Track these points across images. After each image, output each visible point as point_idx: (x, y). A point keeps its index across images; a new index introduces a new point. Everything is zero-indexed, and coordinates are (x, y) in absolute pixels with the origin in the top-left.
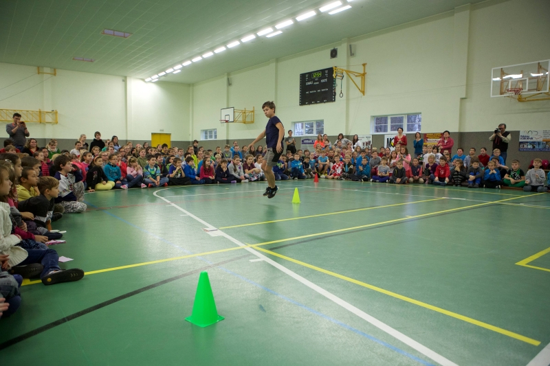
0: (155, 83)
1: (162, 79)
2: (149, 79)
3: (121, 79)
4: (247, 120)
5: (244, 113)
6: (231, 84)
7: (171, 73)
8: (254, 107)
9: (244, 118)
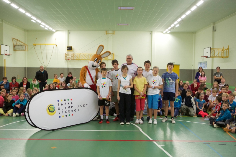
0: (169, 33)
1: (172, 30)
2: (165, 32)
3: (149, 33)
4: (224, 56)
5: (223, 50)
6: (215, 30)
7: (174, 26)
8: (229, 46)
9: (222, 54)
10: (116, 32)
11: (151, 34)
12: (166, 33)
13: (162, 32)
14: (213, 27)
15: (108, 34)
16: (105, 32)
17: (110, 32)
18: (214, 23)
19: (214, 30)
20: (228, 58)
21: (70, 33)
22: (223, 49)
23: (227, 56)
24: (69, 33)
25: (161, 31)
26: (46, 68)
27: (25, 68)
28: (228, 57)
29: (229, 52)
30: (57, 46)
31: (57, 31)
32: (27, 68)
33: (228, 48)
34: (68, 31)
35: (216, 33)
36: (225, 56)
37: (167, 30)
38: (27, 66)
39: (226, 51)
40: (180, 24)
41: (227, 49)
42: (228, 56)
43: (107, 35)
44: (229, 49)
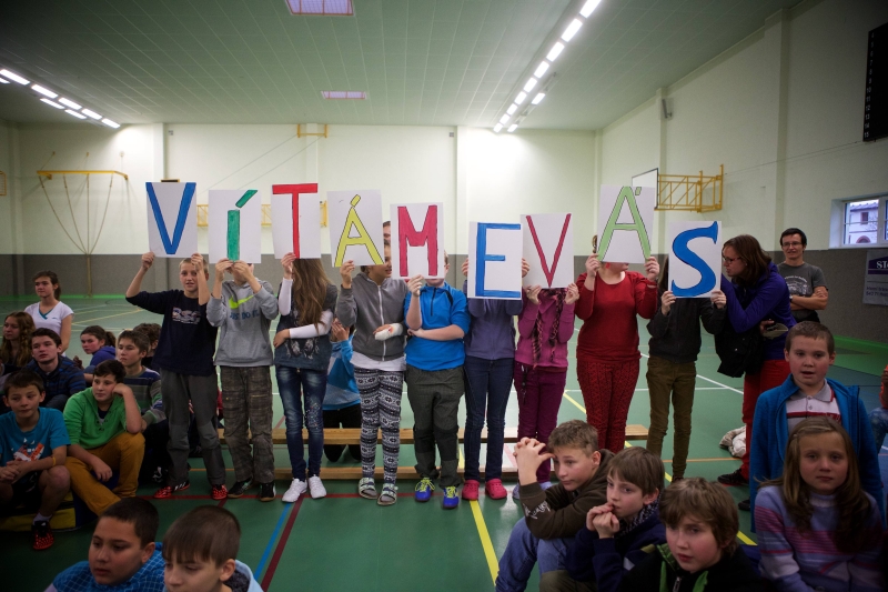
2: (498, 128)
3: (446, 132)
4: (704, 203)
5: (700, 183)
6: (671, 115)
7: (527, 104)
8: (722, 166)
9: (698, 198)
10: (332, 130)
11: (452, 135)
12: (504, 131)
13: (490, 129)
14: (664, 102)
15: (306, 134)
16: (292, 129)
17: (312, 128)
18: (666, 89)
19: (667, 114)
20: (720, 212)
21: (172, 133)
22: (702, 177)
23: (717, 202)
24: (168, 133)
25: (487, 124)
26: (91, 256)
27: (14, 257)
28: (720, 209)
29: (724, 188)
30: (126, 179)
31: (124, 126)
32: (24, 256)
33: (720, 174)
34: (166, 125)
35: (673, 123)
36: (708, 202)
37: (505, 119)
38: (21, 251)
39: (711, 185)
40: (546, 90)
41: (717, 178)
42: (721, 205)
43: (302, 138)
44: (725, 177)
